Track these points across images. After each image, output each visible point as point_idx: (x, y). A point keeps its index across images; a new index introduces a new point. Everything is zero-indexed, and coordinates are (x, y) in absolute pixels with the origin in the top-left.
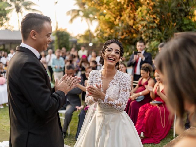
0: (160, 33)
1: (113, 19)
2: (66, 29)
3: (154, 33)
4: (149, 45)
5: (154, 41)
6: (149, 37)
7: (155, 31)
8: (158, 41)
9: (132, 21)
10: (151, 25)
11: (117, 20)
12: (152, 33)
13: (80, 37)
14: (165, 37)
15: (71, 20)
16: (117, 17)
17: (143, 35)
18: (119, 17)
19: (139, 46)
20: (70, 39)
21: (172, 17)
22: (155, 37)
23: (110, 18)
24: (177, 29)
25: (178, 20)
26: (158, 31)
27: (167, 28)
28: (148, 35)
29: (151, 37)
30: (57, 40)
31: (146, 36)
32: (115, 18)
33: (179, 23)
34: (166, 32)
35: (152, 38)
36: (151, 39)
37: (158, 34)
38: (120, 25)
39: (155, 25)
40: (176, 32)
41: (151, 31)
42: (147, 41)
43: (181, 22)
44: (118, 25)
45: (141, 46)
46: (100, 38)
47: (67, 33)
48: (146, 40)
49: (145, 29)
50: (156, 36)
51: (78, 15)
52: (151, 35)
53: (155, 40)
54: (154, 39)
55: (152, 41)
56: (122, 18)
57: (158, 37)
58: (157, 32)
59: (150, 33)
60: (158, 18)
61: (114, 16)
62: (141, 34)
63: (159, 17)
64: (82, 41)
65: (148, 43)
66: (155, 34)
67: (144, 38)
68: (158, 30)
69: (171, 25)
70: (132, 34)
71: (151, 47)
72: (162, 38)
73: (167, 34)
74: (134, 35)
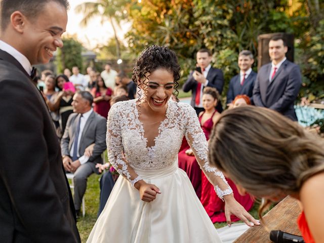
0: (234, 36)
1: (155, 14)
2: (75, 35)
3: (225, 35)
4: (216, 57)
5: (224, 49)
6: (217, 43)
7: (225, 32)
8: (232, 49)
9: (187, 17)
10: (219, 22)
11: (162, 16)
12: (221, 35)
13: (101, 49)
14: (243, 43)
15: (85, 21)
16: (162, 10)
17: (205, 41)
18: (165, 11)
19: (200, 59)
20: (83, 53)
21: (253, 9)
22: (226, 43)
23: (149, 13)
24: (262, 29)
25: (263, 14)
26: (232, 33)
27: (245, 27)
28: (215, 40)
29: (219, 43)
30: (60, 56)
31: (212, 42)
32: (158, 13)
33: (265, 18)
34: (244, 35)
35: (221, 45)
36: (219, 46)
37: (232, 38)
38: (167, 24)
39: (226, 22)
40: (261, 34)
41: (219, 32)
42: (213, 51)
43: (268, 18)
44: (163, 24)
45: (204, 58)
46: (134, 48)
47: (77, 42)
48: (211, 48)
49: (210, 29)
50: (229, 41)
51: (96, 11)
52: (219, 39)
53: (226, 48)
54: (224, 47)
55: (221, 49)
56: (170, 12)
57: (231, 42)
58: (229, 34)
59: (217, 35)
60: (230, 11)
61: (157, 8)
62: (203, 39)
63: (231, 9)
64: (104, 56)
65: (215, 54)
66: (226, 38)
67: (207, 45)
68: (231, 30)
69: (251, 23)
70: (188, 39)
71: (220, 59)
72: (238, 45)
73: (245, 37)
74: (192, 42)
